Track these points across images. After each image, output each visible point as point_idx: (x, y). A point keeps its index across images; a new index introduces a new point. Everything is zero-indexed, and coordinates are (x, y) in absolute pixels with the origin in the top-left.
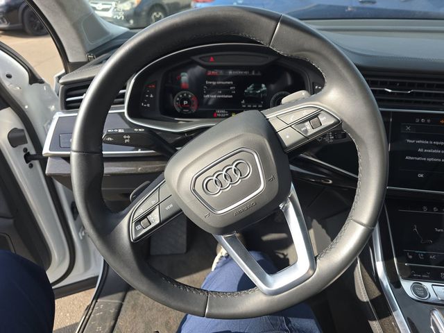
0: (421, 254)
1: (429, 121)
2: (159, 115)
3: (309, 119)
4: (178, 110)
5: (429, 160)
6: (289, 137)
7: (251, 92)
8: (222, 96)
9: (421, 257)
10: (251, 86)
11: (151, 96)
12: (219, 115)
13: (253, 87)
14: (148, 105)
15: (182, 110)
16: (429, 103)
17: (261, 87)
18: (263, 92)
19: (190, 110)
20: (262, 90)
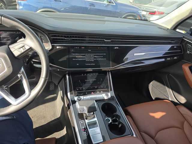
0: (81, 88)
1: (78, 48)
3: (22, 47)
5: (79, 59)
6: (16, 53)
9: (81, 89)
16: (80, 42)
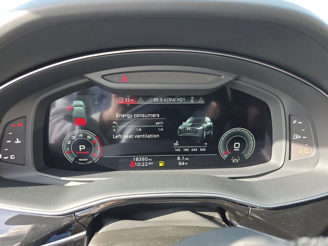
2: (32, 174)
4: (71, 159)
7: (189, 129)
8: (143, 136)
10: (188, 121)
11: (18, 141)
12: (139, 165)
13: (193, 122)
14: (12, 157)
15: (77, 159)
17: (204, 122)
18: (209, 128)
19: (90, 159)
20: (205, 125)
